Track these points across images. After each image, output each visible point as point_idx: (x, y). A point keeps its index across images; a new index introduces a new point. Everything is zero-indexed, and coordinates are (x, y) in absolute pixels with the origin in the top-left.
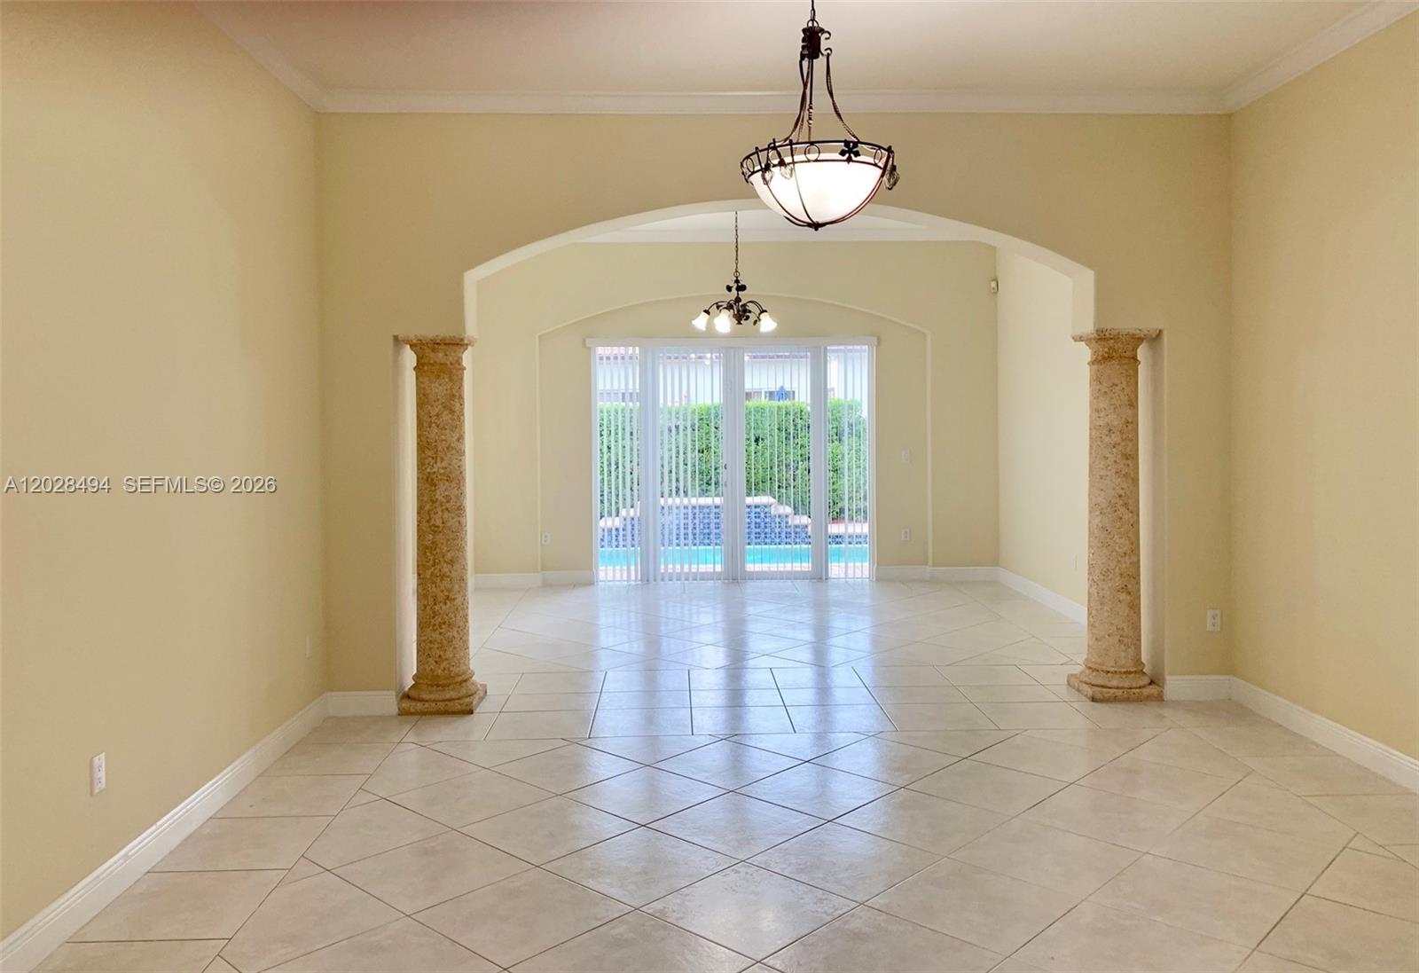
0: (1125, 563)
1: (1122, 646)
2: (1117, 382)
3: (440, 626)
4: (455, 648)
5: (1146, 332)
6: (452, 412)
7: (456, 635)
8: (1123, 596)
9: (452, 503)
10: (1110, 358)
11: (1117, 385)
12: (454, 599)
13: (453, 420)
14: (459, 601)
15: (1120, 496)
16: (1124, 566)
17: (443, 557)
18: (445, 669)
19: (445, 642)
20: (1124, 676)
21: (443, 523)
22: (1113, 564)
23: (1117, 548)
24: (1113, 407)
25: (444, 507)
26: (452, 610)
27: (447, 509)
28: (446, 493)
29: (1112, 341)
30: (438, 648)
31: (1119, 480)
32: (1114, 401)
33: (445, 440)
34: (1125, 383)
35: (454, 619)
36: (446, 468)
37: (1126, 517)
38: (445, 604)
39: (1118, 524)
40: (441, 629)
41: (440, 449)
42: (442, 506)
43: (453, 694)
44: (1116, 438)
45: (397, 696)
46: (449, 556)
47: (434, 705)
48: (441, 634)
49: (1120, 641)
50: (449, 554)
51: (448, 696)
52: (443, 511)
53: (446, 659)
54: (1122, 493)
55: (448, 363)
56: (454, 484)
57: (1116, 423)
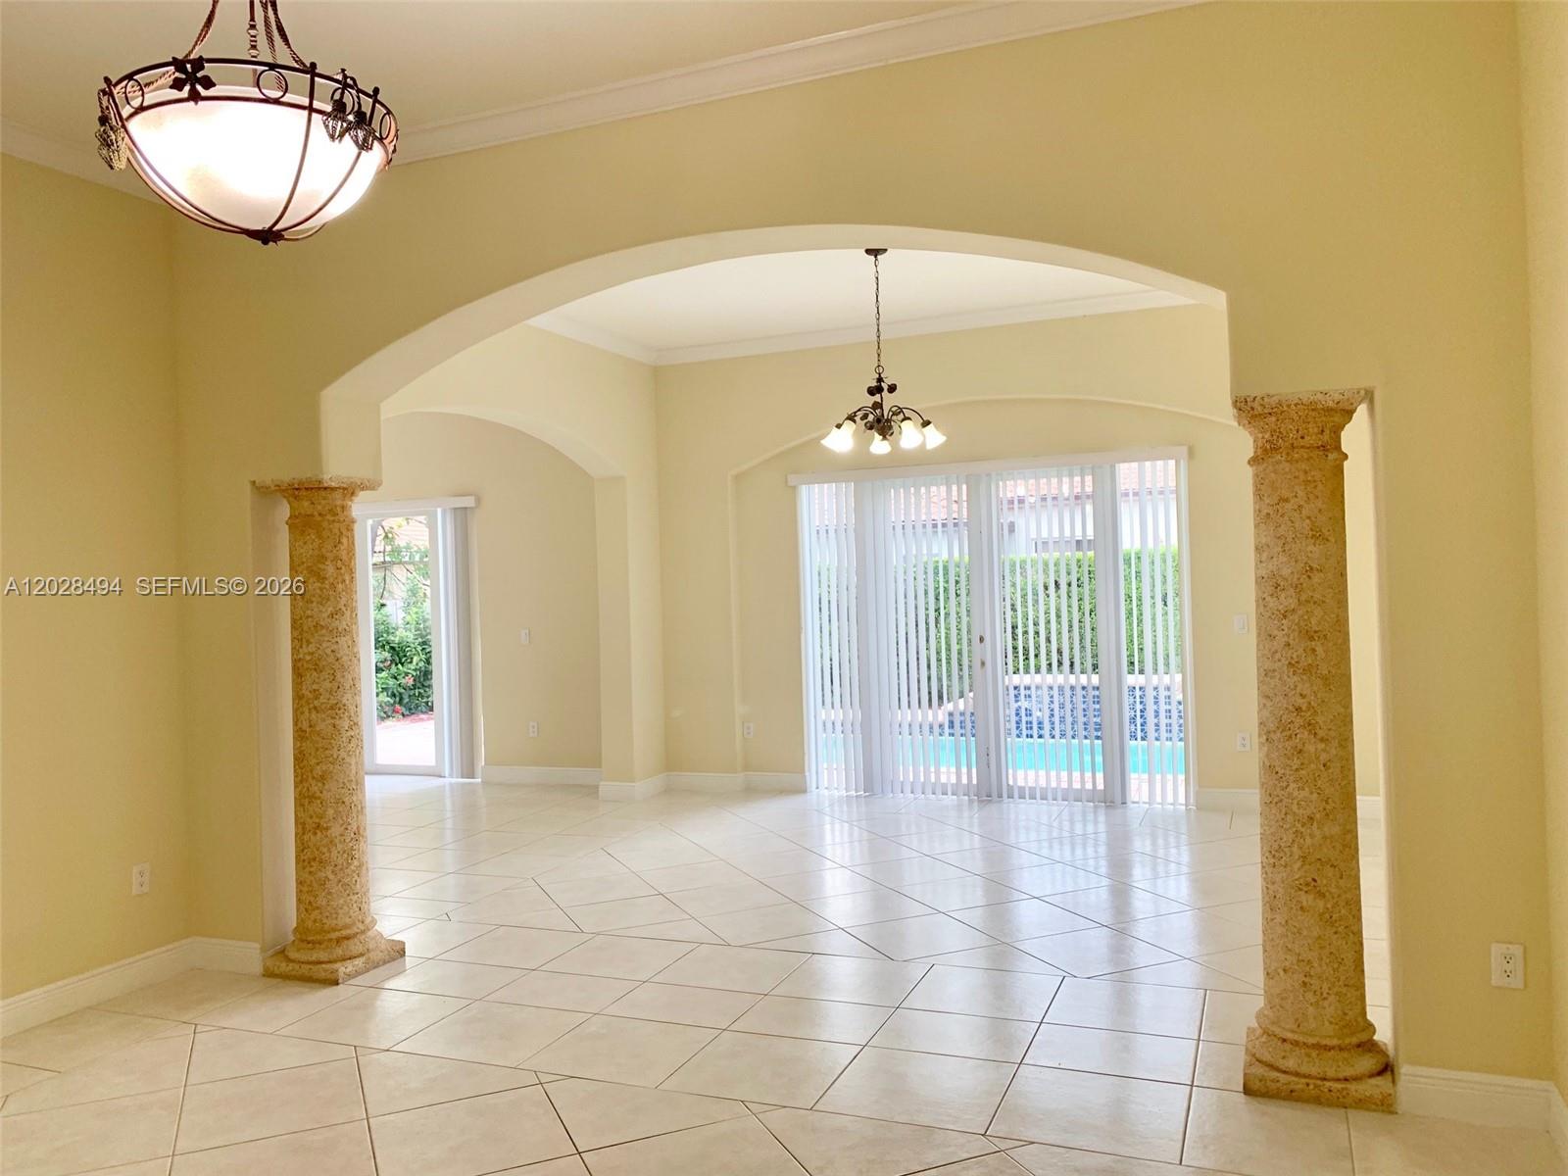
0: (1312, 836)
1: (1310, 996)
2: (1285, 494)
3: (309, 863)
4: (330, 893)
5: (1337, 397)
6: (322, 579)
7: (331, 877)
8: (1307, 900)
9: (322, 699)
10: (1275, 449)
11: (1287, 500)
12: (327, 829)
13: (321, 589)
14: (335, 830)
15: (1298, 709)
16: (1309, 841)
17: (311, 771)
18: (315, 921)
19: (315, 885)
20: (1314, 1054)
21: (310, 726)
22: (1288, 837)
23: (1295, 808)
24: (1281, 543)
25: (311, 706)
26: (324, 842)
27: (315, 708)
28: (315, 687)
29: (1274, 419)
30: (307, 892)
31: (1295, 678)
32: (1282, 531)
33: (311, 617)
34: (1301, 494)
35: (327, 854)
36: (312, 654)
37: (1310, 748)
38: (315, 834)
39: (1296, 764)
40: (311, 866)
41: (305, 628)
42: (309, 704)
43: (323, 956)
44: (1288, 600)
45: (263, 950)
46: (318, 770)
47: (297, 967)
48: (310, 872)
49: (1304, 983)
50: (318, 767)
51: (314, 958)
52: (310, 709)
53: (318, 908)
54: (1300, 701)
55: (316, 513)
56: (324, 675)
57: (1286, 572)
